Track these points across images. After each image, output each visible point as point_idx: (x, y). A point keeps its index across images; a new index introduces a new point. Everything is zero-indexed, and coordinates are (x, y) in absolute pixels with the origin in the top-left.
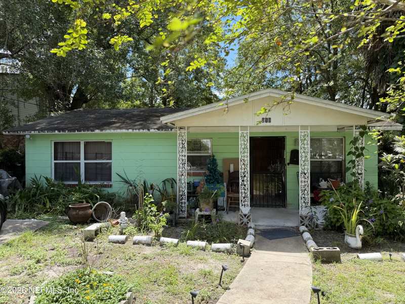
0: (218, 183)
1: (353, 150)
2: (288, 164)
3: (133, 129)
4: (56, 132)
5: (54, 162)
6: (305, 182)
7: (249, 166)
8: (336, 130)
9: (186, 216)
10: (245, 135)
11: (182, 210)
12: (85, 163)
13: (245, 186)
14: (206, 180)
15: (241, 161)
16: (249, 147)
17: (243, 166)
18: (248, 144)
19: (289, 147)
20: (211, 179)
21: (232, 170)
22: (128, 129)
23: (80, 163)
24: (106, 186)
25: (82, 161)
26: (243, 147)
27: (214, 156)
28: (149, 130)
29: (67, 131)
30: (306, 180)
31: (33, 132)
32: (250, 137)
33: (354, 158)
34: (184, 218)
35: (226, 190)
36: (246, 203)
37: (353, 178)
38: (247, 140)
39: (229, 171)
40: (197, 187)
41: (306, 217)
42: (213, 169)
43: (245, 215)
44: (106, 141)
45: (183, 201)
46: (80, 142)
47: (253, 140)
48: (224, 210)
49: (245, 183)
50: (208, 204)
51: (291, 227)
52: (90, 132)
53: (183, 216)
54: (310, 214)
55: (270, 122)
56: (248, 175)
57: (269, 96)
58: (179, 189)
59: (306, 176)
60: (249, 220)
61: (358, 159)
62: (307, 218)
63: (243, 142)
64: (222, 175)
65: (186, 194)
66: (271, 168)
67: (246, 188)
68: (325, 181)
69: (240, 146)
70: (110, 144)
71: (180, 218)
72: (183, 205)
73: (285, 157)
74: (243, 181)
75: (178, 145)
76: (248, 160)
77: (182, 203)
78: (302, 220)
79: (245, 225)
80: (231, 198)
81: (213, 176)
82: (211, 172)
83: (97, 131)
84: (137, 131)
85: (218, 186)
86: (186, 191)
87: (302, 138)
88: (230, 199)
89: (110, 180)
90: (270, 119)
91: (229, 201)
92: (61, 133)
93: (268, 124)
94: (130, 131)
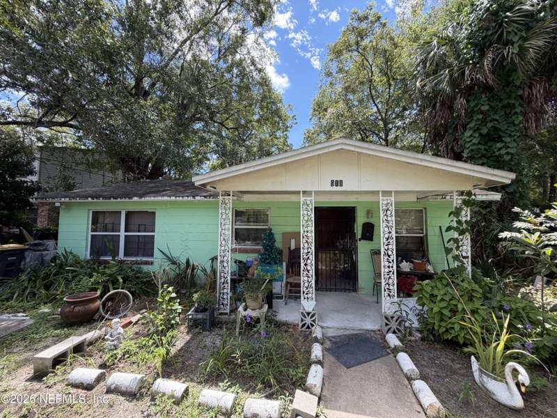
0: (276, 263)
1: (455, 225)
2: (360, 239)
3: (176, 197)
4: (90, 199)
5: (90, 233)
6: (389, 267)
7: (313, 244)
8: (416, 200)
9: (228, 311)
10: (308, 202)
11: (223, 304)
12: (126, 236)
13: (308, 271)
14: (261, 259)
15: (303, 237)
16: (313, 219)
17: (306, 245)
18: (313, 215)
19: (361, 219)
20: (266, 259)
21: (293, 247)
22: (170, 196)
23: (119, 235)
24: (147, 263)
25: (122, 234)
26: (306, 218)
27: (271, 230)
28: (194, 197)
29: (101, 199)
30: (391, 265)
31: (63, 199)
32: (315, 208)
33: (456, 235)
34: (226, 314)
35: (285, 273)
36: (310, 295)
37: (456, 264)
38: (311, 210)
39: (289, 248)
40: (249, 267)
41: (392, 318)
42: (269, 246)
43: (308, 314)
44: (149, 210)
45: (225, 291)
46: (120, 212)
47: (318, 211)
48: (281, 298)
49: (309, 268)
50: (255, 299)
51: (372, 331)
52: (127, 200)
53: (225, 311)
54: (398, 313)
55: (341, 185)
56: (312, 257)
57: (342, 149)
58: (220, 274)
59: (391, 259)
60: (314, 321)
61: (461, 237)
62: (395, 319)
63: (305, 212)
64: (280, 253)
65: (229, 281)
66: (339, 244)
67: (310, 275)
68: (407, 262)
69: (302, 218)
70: (154, 214)
71: (221, 314)
72: (225, 297)
73: (356, 231)
74: (306, 265)
75: (220, 216)
76: (312, 235)
77: (223, 294)
78: (388, 323)
79: (308, 327)
80: (291, 284)
81: (269, 255)
82: (266, 250)
83: (136, 199)
84: (181, 198)
85: (275, 267)
86: (229, 278)
87: (384, 207)
88: (289, 286)
89: (152, 255)
90: (341, 181)
91: (289, 288)
92: (95, 200)
93: (339, 188)
94: (173, 198)
